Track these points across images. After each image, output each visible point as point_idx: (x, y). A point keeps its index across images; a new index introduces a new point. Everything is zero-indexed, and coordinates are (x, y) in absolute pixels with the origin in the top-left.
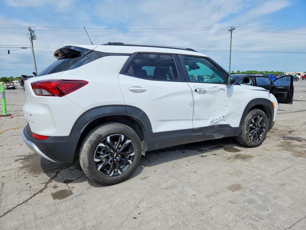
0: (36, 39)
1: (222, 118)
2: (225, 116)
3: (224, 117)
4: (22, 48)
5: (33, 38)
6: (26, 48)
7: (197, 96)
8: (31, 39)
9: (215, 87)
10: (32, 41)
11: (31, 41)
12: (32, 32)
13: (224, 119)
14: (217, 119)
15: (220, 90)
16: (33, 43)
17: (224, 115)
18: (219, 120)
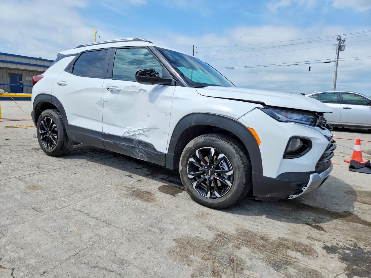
0: (344, 50)
1: (141, 132)
2: (145, 130)
3: (144, 132)
4: (325, 63)
5: (340, 48)
6: (329, 62)
7: (108, 95)
8: (337, 51)
9: (133, 86)
10: (339, 53)
11: (337, 53)
12: (341, 41)
13: (144, 133)
14: (134, 131)
15: (140, 90)
16: (339, 55)
17: (144, 127)
18: (137, 133)
